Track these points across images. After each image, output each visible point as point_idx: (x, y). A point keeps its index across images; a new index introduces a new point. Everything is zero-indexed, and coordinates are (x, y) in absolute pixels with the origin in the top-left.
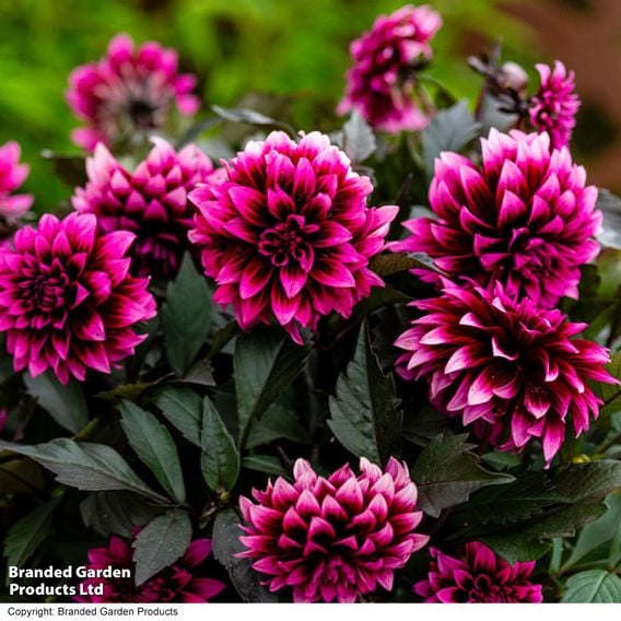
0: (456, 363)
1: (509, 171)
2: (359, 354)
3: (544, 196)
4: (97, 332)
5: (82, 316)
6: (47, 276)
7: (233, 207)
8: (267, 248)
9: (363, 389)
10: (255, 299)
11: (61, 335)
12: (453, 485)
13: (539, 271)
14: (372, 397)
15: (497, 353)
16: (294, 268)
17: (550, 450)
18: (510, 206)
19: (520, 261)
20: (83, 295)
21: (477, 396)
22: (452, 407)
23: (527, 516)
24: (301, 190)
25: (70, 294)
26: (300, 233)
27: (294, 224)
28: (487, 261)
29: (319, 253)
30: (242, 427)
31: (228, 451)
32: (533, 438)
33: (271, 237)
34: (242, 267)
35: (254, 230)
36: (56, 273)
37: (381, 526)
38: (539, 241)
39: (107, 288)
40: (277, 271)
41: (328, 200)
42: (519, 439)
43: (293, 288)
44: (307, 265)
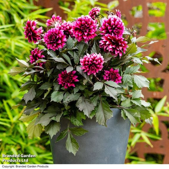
0: (107, 43)
1: (112, 19)
2: (94, 44)
3: (117, 22)
4: (60, 42)
5: (58, 40)
6: (53, 35)
7: (78, 24)
8: (82, 29)
9: (95, 49)
10: (81, 36)
11: (55, 43)
12: (108, 58)
13: (117, 33)
14: (97, 50)
15: (113, 41)
16: (86, 32)
17: (120, 55)
18: (113, 23)
19: (114, 31)
20: (58, 37)
21: (110, 47)
22: (107, 49)
23: (118, 64)
24: (86, 21)
25: (56, 37)
26: (87, 27)
27: (86, 26)
28: (110, 31)
29: (89, 30)
30: (79, 56)
31: (77, 58)
32: (118, 53)
33: (83, 27)
34: (79, 32)
35: (80, 27)
36: (54, 35)
37: (98, 60)
38: (117, 28)
39: (61, 36)
40: (84, 32)
41: (90, 23)
42: (116, 53)
43: (86, 34)
44: (88, 31)
